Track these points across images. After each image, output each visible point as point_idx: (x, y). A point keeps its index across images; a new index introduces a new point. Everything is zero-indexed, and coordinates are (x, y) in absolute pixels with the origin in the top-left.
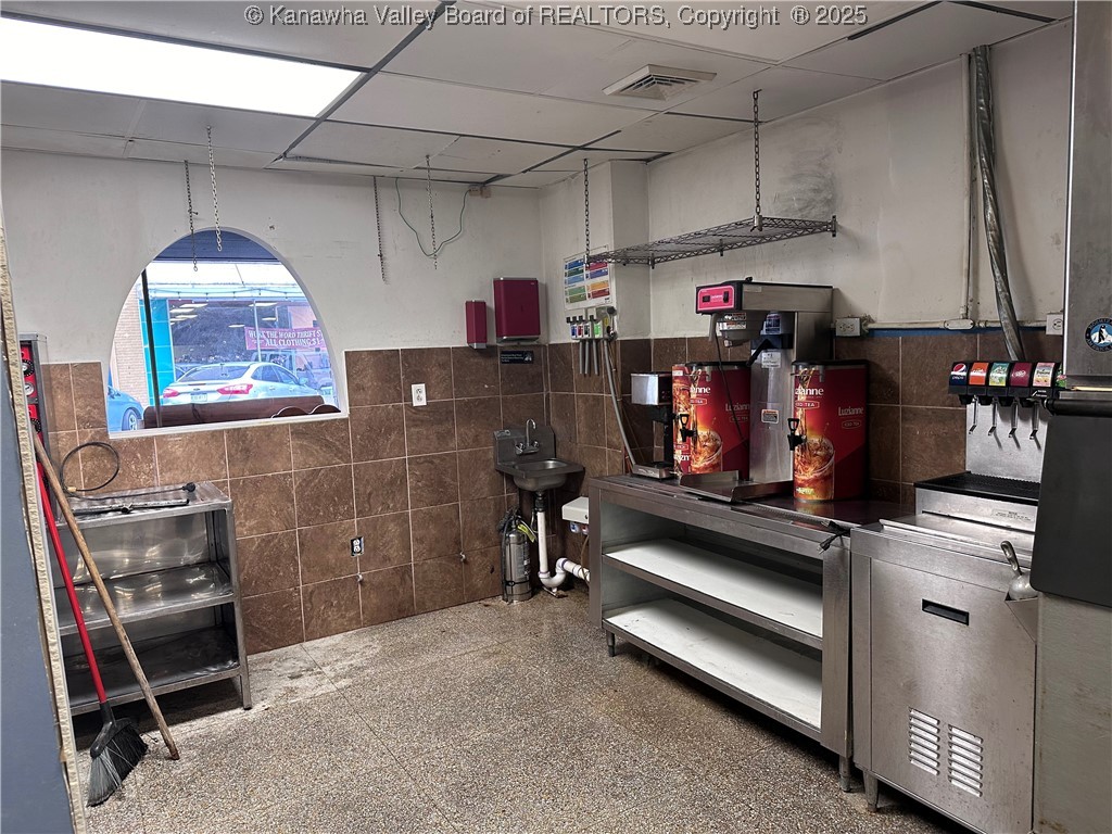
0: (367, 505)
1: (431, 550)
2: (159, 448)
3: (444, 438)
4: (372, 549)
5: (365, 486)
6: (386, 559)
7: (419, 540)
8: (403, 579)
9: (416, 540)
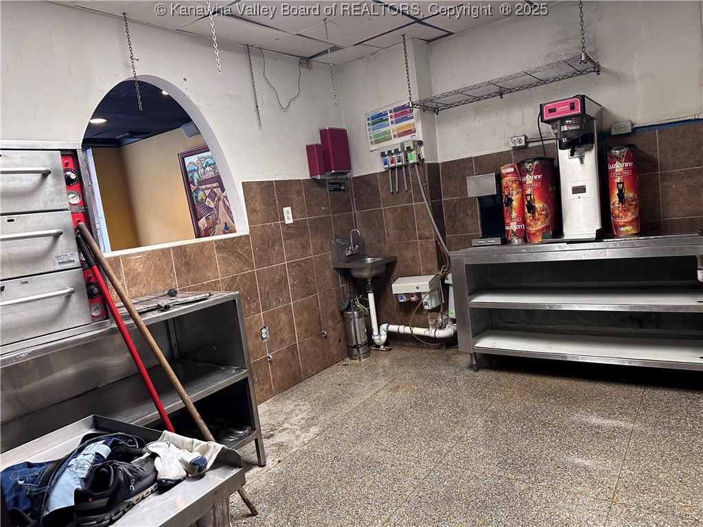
0: (267, 301)
1: (306, 331)
2: (125, 266)
3: (305, 246)
4: (273, 334)
5: (265, 286)
6: (283, 341)
7: (299, 325)
8: (293, 355)
9: (298, 324)
